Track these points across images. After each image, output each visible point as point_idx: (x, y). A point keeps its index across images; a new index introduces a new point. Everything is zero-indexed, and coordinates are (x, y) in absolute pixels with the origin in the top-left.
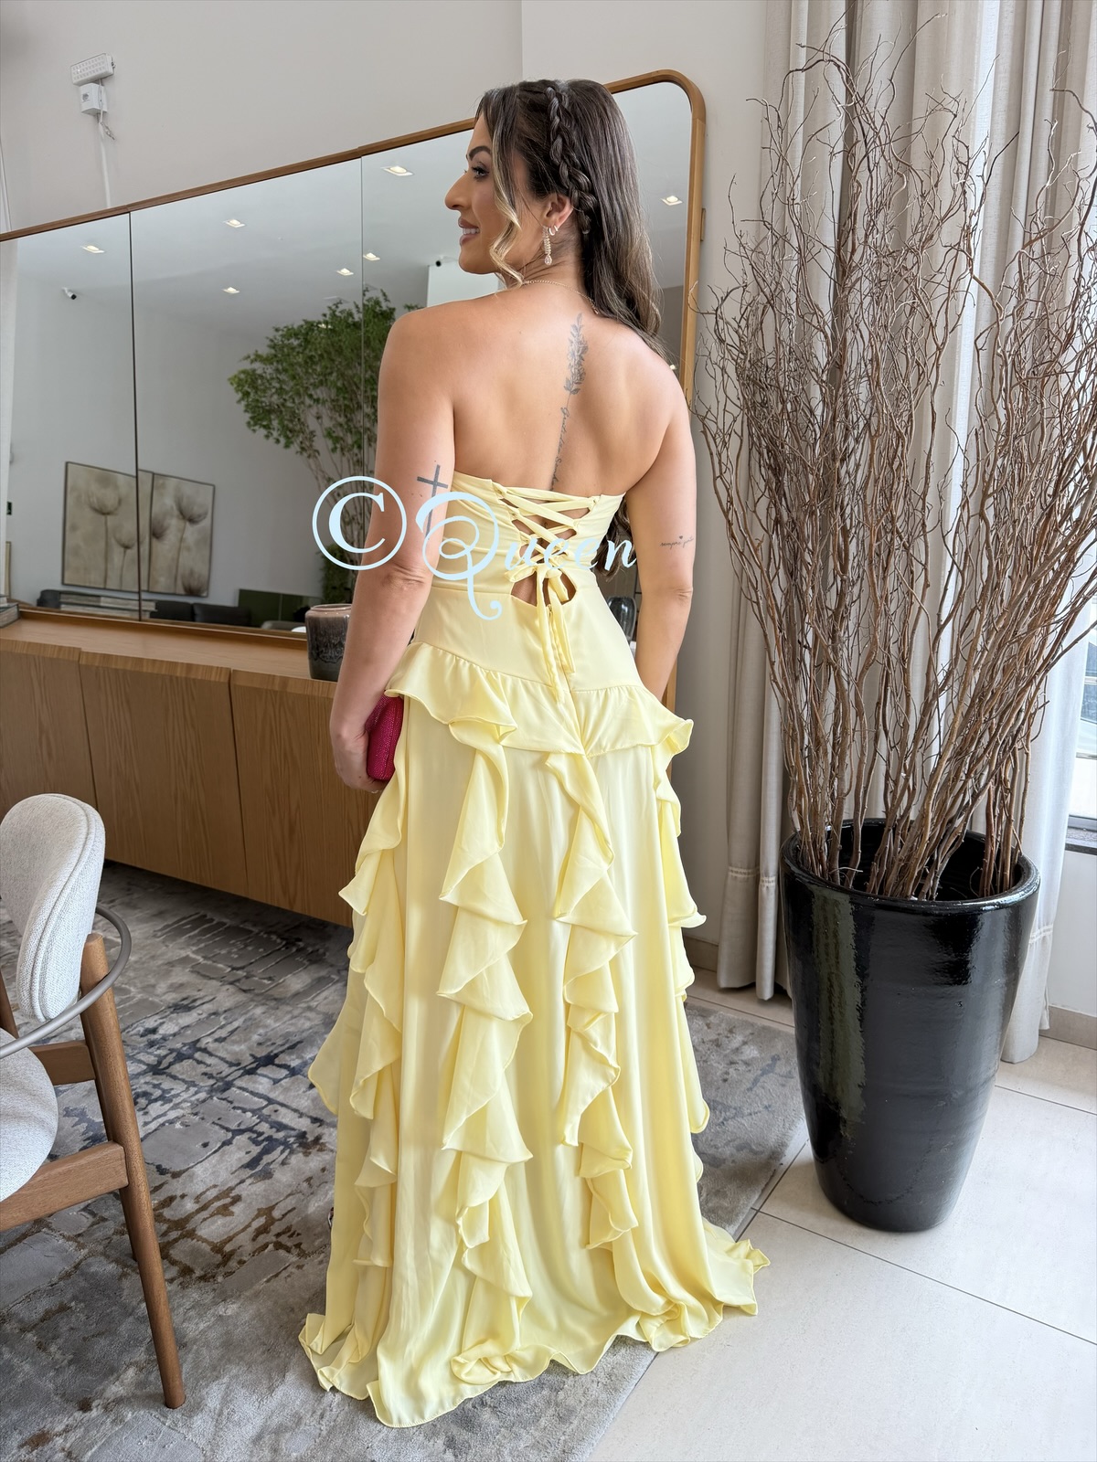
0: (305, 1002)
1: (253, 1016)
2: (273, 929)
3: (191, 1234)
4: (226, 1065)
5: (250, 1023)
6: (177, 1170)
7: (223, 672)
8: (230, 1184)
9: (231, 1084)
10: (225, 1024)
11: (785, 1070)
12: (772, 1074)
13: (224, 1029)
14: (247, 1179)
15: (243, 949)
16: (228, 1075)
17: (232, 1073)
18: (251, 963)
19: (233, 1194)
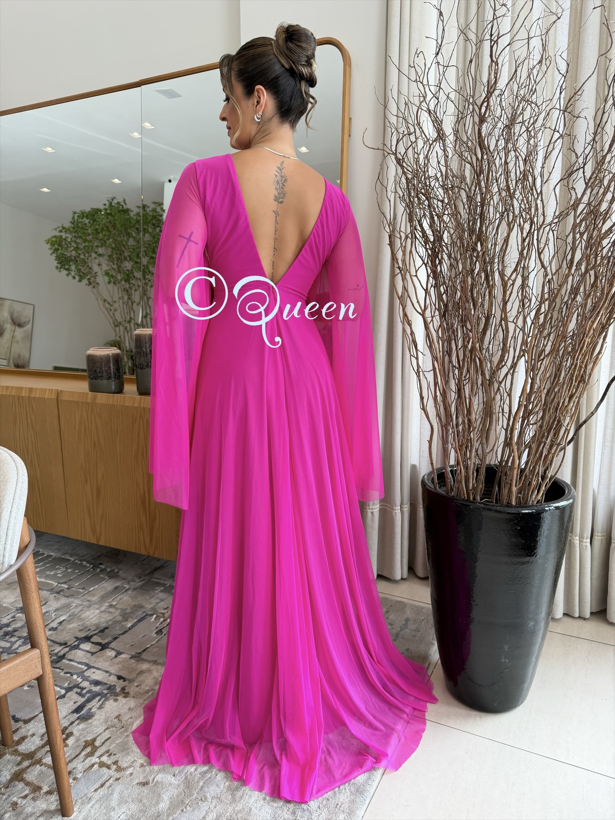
0: (108, 602)
1: (74, 612)
2: (84, 558)
3: (39, 762)
4: (57, 645)
5: (72, 617)
6: (27, 718)
7: (53, 392)
8: (64, 725)
9: (63, 657)
10: (55, 619)
11: (414, 627)
12: (406, 630)
13: (55, 622)
14: (76, 720)
15: (64, 571)
16: (60, 651)
17: (62, 650)
18: (70, 580)
19: (67, 731)
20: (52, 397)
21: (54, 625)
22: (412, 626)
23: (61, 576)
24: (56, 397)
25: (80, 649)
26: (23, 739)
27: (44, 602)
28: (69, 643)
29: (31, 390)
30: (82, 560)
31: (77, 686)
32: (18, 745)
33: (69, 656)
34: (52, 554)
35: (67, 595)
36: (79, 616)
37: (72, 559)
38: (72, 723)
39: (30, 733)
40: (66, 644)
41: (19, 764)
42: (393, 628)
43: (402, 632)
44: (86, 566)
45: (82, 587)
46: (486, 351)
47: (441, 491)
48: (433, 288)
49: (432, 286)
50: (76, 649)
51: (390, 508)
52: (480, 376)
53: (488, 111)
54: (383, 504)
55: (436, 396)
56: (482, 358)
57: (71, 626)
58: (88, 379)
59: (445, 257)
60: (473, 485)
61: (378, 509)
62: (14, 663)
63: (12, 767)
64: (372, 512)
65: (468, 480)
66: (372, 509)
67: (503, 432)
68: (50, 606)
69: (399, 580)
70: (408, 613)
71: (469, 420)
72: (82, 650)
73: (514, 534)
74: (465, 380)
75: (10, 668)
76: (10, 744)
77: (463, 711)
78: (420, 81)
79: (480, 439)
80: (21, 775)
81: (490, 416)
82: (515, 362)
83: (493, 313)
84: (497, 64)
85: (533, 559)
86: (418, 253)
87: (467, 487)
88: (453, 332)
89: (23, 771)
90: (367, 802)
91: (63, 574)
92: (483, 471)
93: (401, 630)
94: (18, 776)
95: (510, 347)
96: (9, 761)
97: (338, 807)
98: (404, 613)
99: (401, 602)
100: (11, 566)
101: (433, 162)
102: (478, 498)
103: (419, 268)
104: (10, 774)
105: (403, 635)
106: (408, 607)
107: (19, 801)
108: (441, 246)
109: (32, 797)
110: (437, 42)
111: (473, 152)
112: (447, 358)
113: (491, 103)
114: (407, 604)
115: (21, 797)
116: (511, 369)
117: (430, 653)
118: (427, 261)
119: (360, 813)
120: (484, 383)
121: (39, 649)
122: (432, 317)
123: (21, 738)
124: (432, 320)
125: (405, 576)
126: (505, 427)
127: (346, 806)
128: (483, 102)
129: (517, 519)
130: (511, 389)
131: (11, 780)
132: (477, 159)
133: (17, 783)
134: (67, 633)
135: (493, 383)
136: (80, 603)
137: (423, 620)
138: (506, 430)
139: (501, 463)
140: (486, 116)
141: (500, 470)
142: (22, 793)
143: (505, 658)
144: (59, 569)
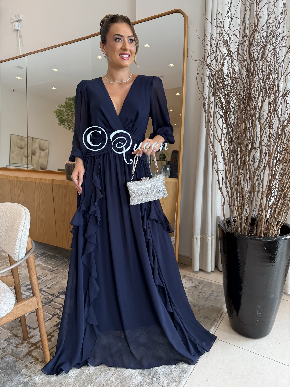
1: (58, 281)
2: (64, 256)
3: (39, 347)
4: (50, 295)
5: (57, 282)
6: (35, 327)
7: (50, 180)
8: (51, 332)
9: (52, 301)
10: (50, 283)
11: (216, 295)
12: (212, 296)
13: (50, 284)
14: (56, 330)
15: (56, 261)
16: (51, 298)
17: (52, 297)
18: (58, 266)
19: (52, 334)
20: (50, 183)
21: (49, 286)
22: (215, 294)
23: (54, 264)
24: (51, 183)
25: (60, 297)
26: (33, 336)
27: (46, 275)
28: (55, 295)
29: (41, 179)
30: (63, 257)
31: (57, 314)
32: (30, 339)
33: (55, 300)
34: (51, 254)
35: (56, 273)
36: (61, 283)
37: (59, 256)
38: (54, 331)
39: (36, 334)
40: (54, 295)
41: (30, 348)
42: (206, 295)
43: (209, 297)
44: (65, 259)
45: (63, 269)
46: (252, 161)
47: (229, 230)
48: (225, 129)
49: (224, 128)
50: (58, 297)
51: (206, 237)
52: (248, 173)
53: (254, 39)
54: (202, 235)
55: (226, 183)
56: (249, 164)
57: (57, 287)
58: (66, 175)
59: (231, 113)
60: (244, 227)
61: (200, 238)
62: (25, 302)
63: (27, 349)
64: (197, 239)
65: (242, 225)
66: (197, 237)
67: (259, 200)
68: (48, 277)
69: (210, 272)
70: (214, 288)
71: (243, 195)
72: (61, 298)
73: (263, 251)
74: (241, 175)
75: (23, 305)
76: (27, 338)
77: (238, 337)
78: (219, 27)
79: (248, 204)
80: (30, 353)
81: (253, 193)
82: (265, 165)
83: (255, 141)
84: (258, 15)
85: (273, 264)
86: (218, 112)
87: (241, 228)
88: (235, 151)
89: (32, 351)
90: (187, 377)
91: (55, 263)
92: (249, 220)
93: (209, 296)
94: (29, 353)
95: (263, 158)
96: (26, 346)
97: (173, 378)
98: (212, 288)
99: (210, 283)
100: (22, 259)
101: (226, 66)
102: (247, 233)
103: (219, 119)
104: (26, 352)
105: (210, 298)
106: (214, 285)
107: (29, 365)
108: (229, 108)
109: (34, 363)
110: (228, 6)
111: (246, 60)
112: (232, 164)
113: (256, 36)
114: (214, 283)
115: (30, 363)
116: (263, 169)
117: (223, 307)
118: (223, 116)
119: (184, 382)
120: (250, 176)
121: (36, 297)
122: (225, 143)
123: (32, 336)
124: (225, 145)
125: (213, 270)
126: (260, 198)
127: (177, 378)
128: (252, 35)
129: (265, 244)
130: (263, 179)
131: (26, 355)
132: (248, 64)
133: (28, 356)
134: (55, 290)
135: (255, 176)
136: (61, 276)
137: (221, 291)
138: (261, 200)
139: (258, 216)
140: (253, 42)
141: (258, 219)
142: (31, 360)
143: (259, 312)
144: (53, 260)
